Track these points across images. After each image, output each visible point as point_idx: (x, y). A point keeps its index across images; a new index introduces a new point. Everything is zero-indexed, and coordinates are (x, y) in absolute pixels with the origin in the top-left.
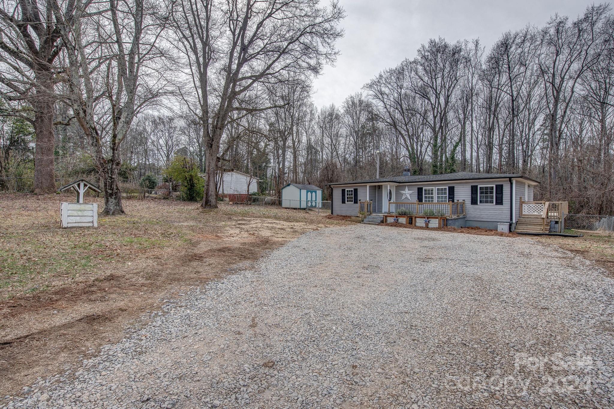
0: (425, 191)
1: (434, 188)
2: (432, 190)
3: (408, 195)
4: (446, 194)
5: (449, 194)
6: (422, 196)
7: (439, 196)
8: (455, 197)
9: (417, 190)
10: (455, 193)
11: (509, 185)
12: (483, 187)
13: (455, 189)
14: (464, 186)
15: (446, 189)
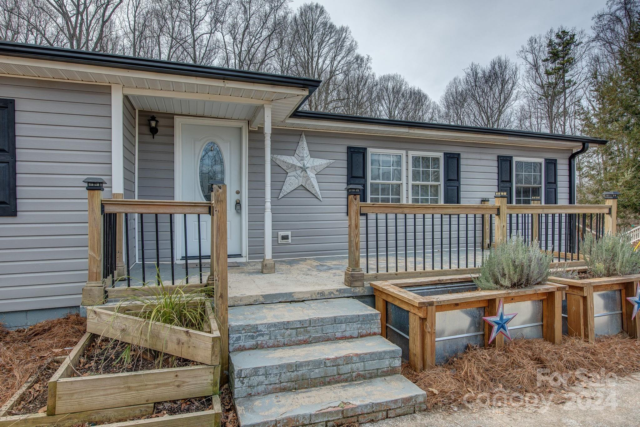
0: (376, 162)
1: (403, 153)
2: (398, 163)
3: (311, 174)
4: (437, 179)
5: (448, 180)
6: (362, 181)
7: (417, 183)
8: (462, 188)
9: (345, 157)
10: (462, 175)
11: (567, 162)
12: (521, 163)
13: (462, 162)
14: (483, 157)
15: (436, 160)
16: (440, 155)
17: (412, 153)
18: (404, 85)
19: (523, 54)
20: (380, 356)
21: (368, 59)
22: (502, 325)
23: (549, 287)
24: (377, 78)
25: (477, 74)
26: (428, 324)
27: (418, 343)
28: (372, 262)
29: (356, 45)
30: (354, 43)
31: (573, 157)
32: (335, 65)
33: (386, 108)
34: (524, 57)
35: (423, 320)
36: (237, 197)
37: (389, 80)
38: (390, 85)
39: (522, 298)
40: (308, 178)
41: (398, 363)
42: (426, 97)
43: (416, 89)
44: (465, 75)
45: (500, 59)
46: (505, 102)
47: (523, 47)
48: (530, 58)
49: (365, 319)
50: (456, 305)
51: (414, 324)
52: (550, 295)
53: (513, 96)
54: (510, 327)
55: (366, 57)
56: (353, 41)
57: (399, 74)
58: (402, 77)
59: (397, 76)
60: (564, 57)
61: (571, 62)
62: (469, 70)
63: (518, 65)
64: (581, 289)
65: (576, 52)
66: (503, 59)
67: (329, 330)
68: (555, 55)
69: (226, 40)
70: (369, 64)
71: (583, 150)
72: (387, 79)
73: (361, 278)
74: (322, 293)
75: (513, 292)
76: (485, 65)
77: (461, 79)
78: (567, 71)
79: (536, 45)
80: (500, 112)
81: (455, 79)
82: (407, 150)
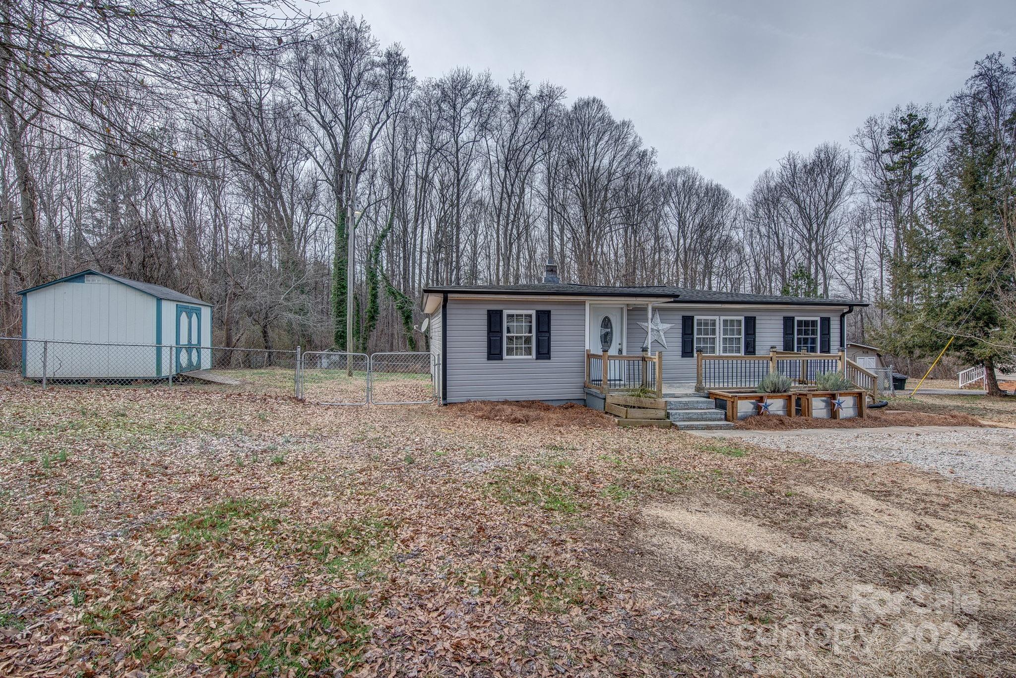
0: (699, 324)
1: (717, 318)
2: (714, 324)
3: (662, 334)
4: (740, 333)
5: (747, 334)
6: (691, 336)
7: (726, 336)
8: (757, 339)
9: (681, 322)
10: (757, 330)
11: (839, 318)
12: (801, 321)
13: (757, 322)
14: (772, 318)
15: (740, 321)
16: (742, 318)
17: (722, 318)
18: (698, 180)
19: (858, 140)
20: (717, 414)
21: (652, 153)
22: (766, 407)
23: (790, 393)
24: (664, 172)
25: (795, 166)
26: (735, 404)
27: (731, 411)
28: (708, 384)
29: (640, 141)
30: (638, 139)
31: (843, 316)
32: (614, 167)
33: (674, 208)
34: (860, 143)
35: (733, 402)
36: (619, 347)
37: (678, 174)
38: (680, 181)
39: (777, 397)
40: (660, 336)
41: (723, 417)
42: (726, 194)
43: (714, 183)
44: (779, 166)
45: (827, 148)
46: (834, 201)
47: (858, 130)
48: (869, 144)
49: (709, 403)
50: (746, 398)
51: (729, 404)
52: (790, 397)
53: (847, 189)
54: (770, 408)
55: (650, 150)
56: (636, 137)
57: (691, 166)
58: (696, 170)
59: (689, 169)
60: (910, 149)
61: (921, 152)
62: (785, 162)
63: (852, 154)
64: (806, 395)
65: (928, 142)
66: (831, 145)
67: (696, 405)
68: (898, 146)
69: (489, 145)
70: (654, 158)
71: (850, 311)
72: (675, 173)
73: (703, 389)
74: (686, 394)
75: (771, 394)
76: (806, 153)
77: (775, 173)
78: (916, 165)
79: (877, 127)
80: (827, 214)
81: (766, 172)
82: (720, 316)
